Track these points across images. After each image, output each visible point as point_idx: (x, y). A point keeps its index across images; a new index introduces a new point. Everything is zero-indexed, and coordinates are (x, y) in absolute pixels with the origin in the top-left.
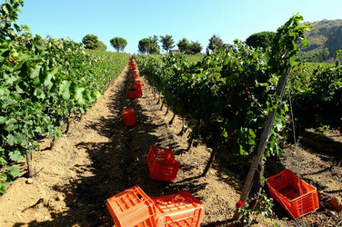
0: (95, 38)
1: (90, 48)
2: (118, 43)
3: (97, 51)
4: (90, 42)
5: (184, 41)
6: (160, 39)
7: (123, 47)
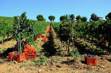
0: (42, 16)
1: (40, 20)
2: (52, 18)
3: (43, 21)
4: (40, 18)
5: (79, 16)
6: (69, 16)
7: (54, 20)
